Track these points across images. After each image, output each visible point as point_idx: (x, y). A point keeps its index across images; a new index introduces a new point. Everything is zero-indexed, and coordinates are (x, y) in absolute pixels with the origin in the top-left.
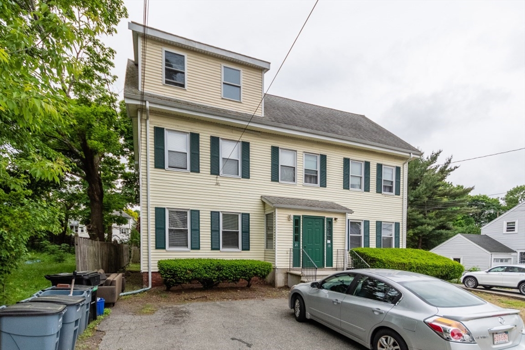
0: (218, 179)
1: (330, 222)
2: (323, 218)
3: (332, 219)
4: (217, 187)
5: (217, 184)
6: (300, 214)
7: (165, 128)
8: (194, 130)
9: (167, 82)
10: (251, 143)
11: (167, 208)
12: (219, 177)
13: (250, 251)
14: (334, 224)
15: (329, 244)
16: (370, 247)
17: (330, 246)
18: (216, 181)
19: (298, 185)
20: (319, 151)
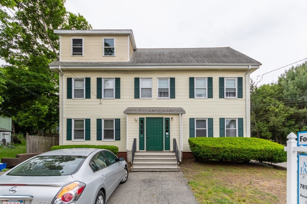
0: (101, 101)
1: (167, 121)
2: (162, 118)
3: (169, 118)
4: (101, 105)
5: (101, 103)
6: (145, 116)
7: (72, 77)
8: (87, 76)
9: (73, 54)
10: (121, 78)
11: (73, 119)
12: (101, 99)
13: (121, 141)
14: (170, 122)
15: (167, 135)
16: (214, 137)
17: (168, 136)
18: (100, 102)
19: (153, 99)
20: (169, 76)
